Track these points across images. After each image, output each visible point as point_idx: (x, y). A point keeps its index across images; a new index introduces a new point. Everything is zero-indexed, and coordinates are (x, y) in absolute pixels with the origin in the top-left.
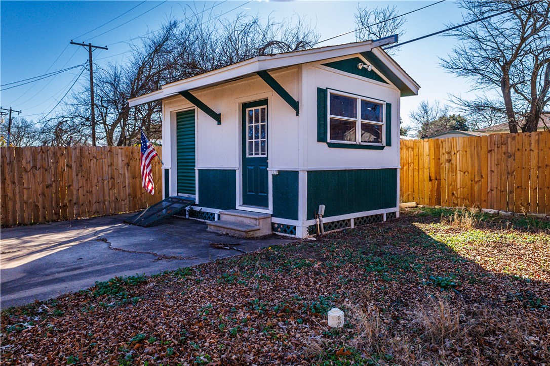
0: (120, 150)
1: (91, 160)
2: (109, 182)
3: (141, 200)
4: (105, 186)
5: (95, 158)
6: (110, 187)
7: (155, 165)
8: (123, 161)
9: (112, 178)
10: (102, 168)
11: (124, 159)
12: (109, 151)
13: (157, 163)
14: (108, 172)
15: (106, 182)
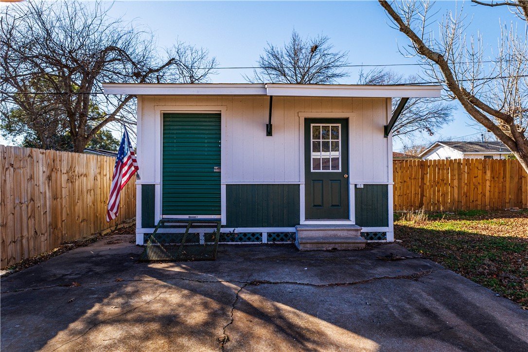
0: (41, 155)
1: (7, 169)
2: (27, 206)
3: (62, 232)
4: (23, 212)
5: (12, 165)
6: (29, 215)
7: (75, 179)
8: (44, 172)
9: (32, 200)
10: (20, 183)
11: (45, 170)
12: (29, 156)
13: (77, 177)
14: (27, 191)
15: (24, 207)
